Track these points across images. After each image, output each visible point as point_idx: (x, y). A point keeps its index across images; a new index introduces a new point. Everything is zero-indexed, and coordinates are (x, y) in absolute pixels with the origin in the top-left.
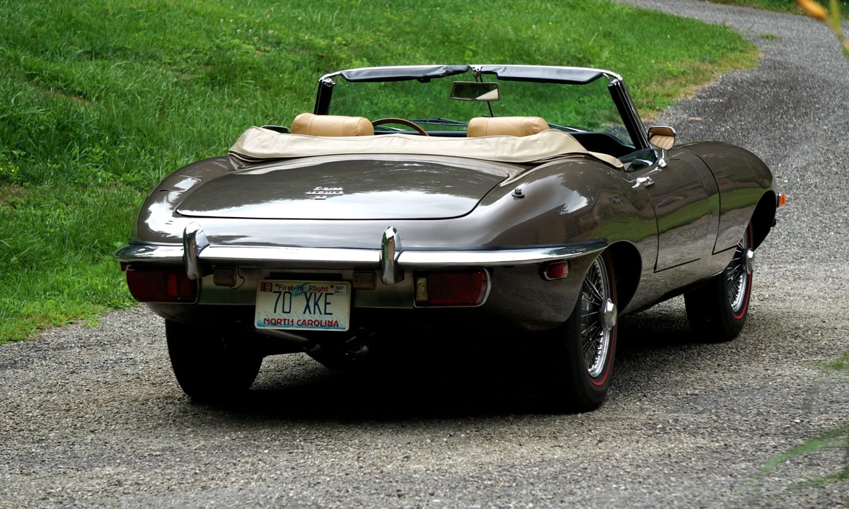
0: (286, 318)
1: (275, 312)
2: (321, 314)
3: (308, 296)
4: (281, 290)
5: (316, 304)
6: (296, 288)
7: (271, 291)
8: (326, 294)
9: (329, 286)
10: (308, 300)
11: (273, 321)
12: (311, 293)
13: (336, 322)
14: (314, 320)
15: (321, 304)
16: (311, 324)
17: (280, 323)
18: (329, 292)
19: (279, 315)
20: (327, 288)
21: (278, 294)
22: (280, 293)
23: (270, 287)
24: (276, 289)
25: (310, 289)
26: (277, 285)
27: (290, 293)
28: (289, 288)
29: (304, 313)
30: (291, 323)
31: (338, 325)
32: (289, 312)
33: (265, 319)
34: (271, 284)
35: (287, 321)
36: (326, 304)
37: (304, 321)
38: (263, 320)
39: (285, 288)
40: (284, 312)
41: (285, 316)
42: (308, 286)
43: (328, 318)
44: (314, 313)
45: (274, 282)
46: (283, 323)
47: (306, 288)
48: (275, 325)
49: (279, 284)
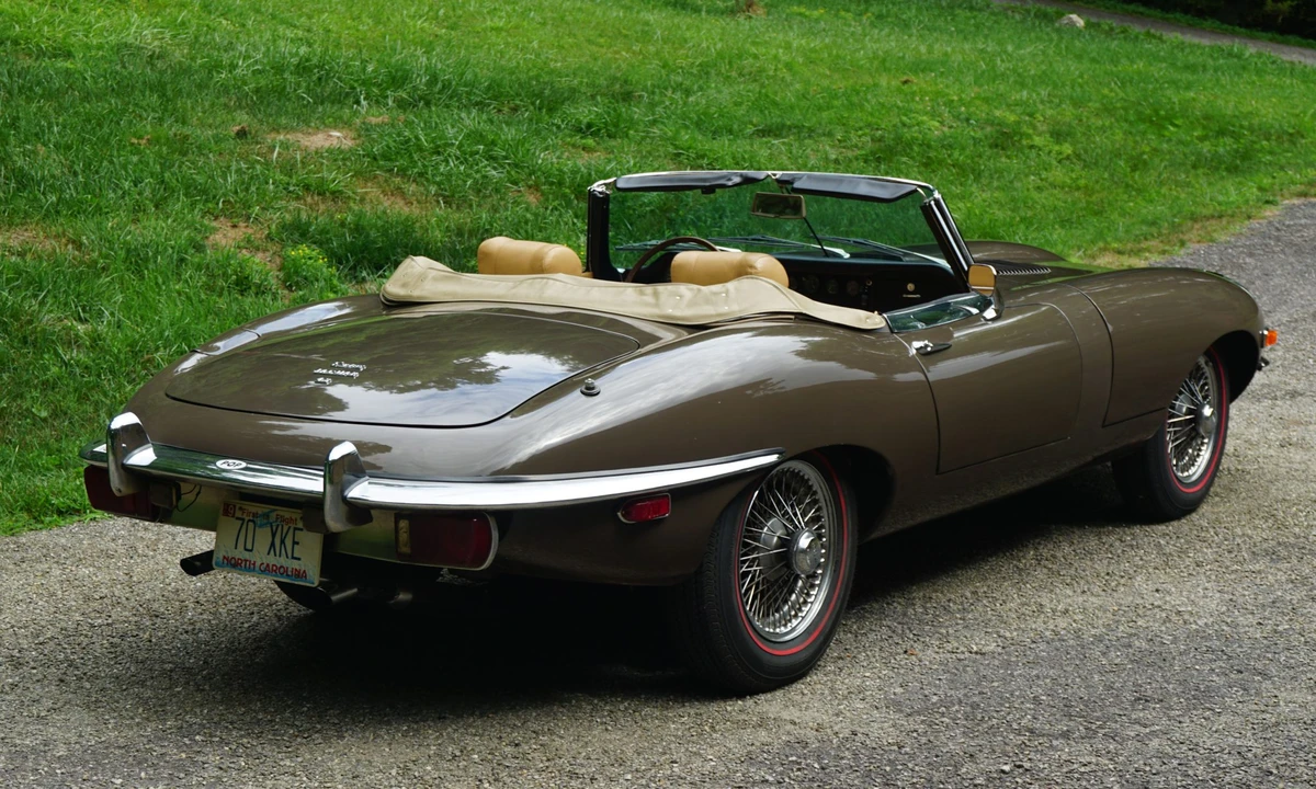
0: (248, 558)
1: (236, 548)
2: (286, 557)
3: (274, 528)
4: (244, 516)
5: (283, 542)
6: (261, 516)
7: (233, 516)
8: (295, 529)
9: (298, 516)
10: (274, 535)
11: (233, 562)
12: (278, 526)
13: (305, 571)
14: (277, 566)
15: (289, 542)
16: (275, 571)
17: (241, 565)
18: (298, 526)
19: (241, 553)
20: (296, 520)
21: (242, 522)
22: (243, 520)
23: (231, 511)
24: (238, 514)
25: (277, 518)
26: (240, 508)
27: (254, 521)
28: (254, 515)
29: (268, 553)
30: (252, 567)
31: (306, 577)
32: (251, 551)
33: (224, 557)
34: (233, 506)
35: (248, 563)
36: (295, 543)
37: (268, 565)
38: (221, 558)
39: (248, 515)
40: (246, 550)
41: (247, 555)
42: (275, 513)
43: (295, 565)
44: (279, 555)
45: (237, 503)
46: (244, 565)
47: (273, 515)
48: (234, 567)
49: (244, 507)
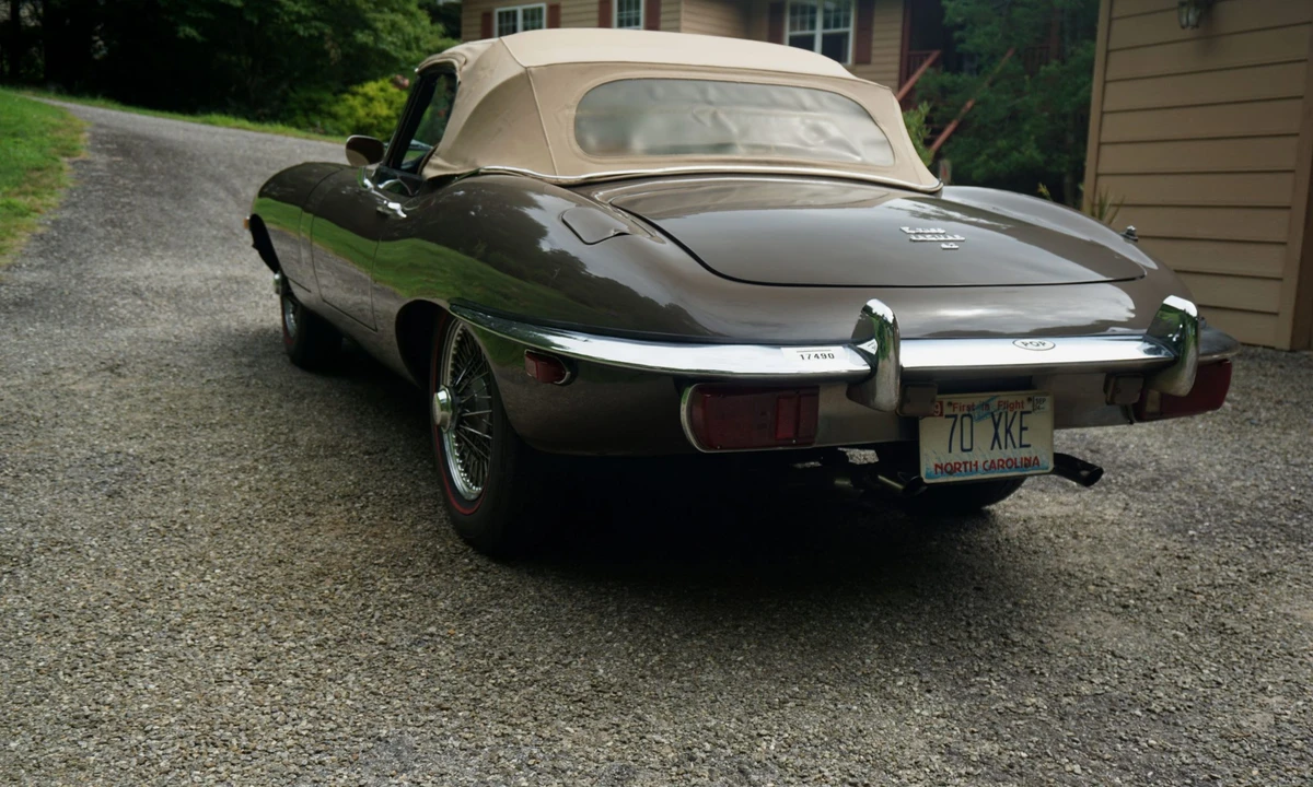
0: (968, 460)
1: (950, 451)
2: (1015, 447)
3: (996, 418)
4: (957, 412)
5: (1008, 431)
6: (978, 407)
7: (941, 415)
8: (1022, 413)
9: (1025, 399)
10: (996, 426)
11: (949, 468)
12: (1001, 414)
13: (1036, 458)
14: (1005, 459)
15: (1015, 430)
16: (1002, 466)
17: (959, 469)
18: (1025, 409)
19: (957, 456)
20: (1023, 403)
21: (953, 419)
22: (955, 416)
23: (939, 410)
24: (948, 411)
25: (999, 406)
26: (950, 404)
27: (969, 416)
28: (969, 408)
29: (992, 449)
30: (974, 468)
31: (1038, 464)
32: (971, 450)
33: (936, 466)
34: (941, 403)
35: (968, 465)
36: (1022, 429)
37: (993, 461)
38: (933, 467)
39: (962, 408)
40: (963, 450)
41: (966, 457)
42: (997, 400)
43: (1024, 453)
44: (1006, 448)
45: (946, 398)
46: (962, 469)
47: (994, 405)
48: (950, 473)
49: (954, 401)
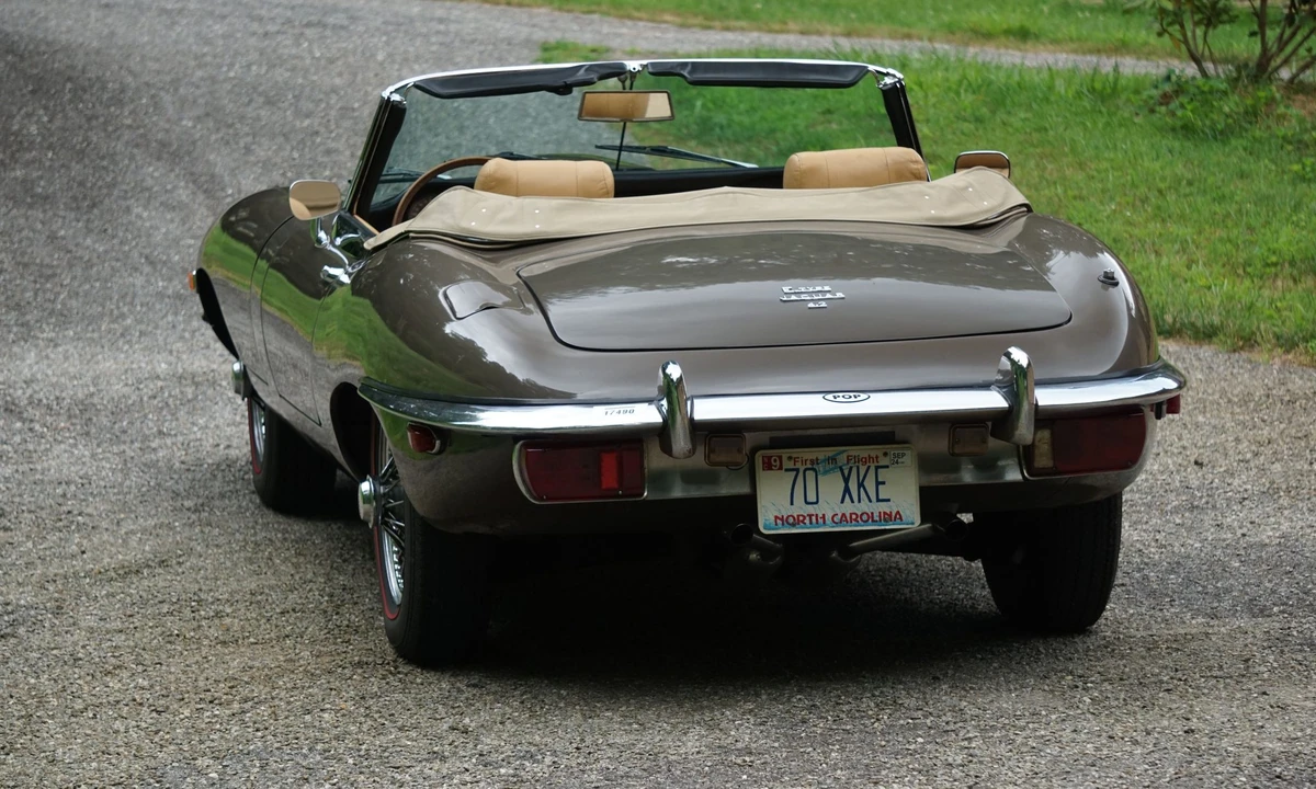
0: (813, 512)
1: (792, 504)
2: (870, 501)
3: (846, 472)
4: (798, 465)
5: (861, 485)
6: (824, 461)
7: (780, 468)
8: (877, 468)
9: (880, 454)
10: (846, 480)
11: (791, 520)
12: (851, 469)
13: (898, 512)
14: (859, 514)
15: (870, 484)
16: (856, 520)
17: (803, 522)
18: (880, 464)
19: (800, 508)
20: (877, 457)
21: (795, 473)
22: (797, 470)
23: (778, 463)
24: (788, 464)
25: (848, 460)
26: (790, 458)
27: (814, 470)
28: (812, 462)
29: (842, 502)
30: (821, 521)
31: (901, 518)
32: (817, 502)
33: (776, 517)
34: (780, 458)
35: (814, 518)
36: (878, 483)
37: (844, 515)
38: (772, 518)
39: (804, 462)
40: (807, 503)
41: (810, 509)
42: (845, 455)
43: (884, 507)
44: (859, 501)
45: (785, 453)
46: (807, 521)
47: (842, 459)
48: (793, 525)
49: (794, 455)
